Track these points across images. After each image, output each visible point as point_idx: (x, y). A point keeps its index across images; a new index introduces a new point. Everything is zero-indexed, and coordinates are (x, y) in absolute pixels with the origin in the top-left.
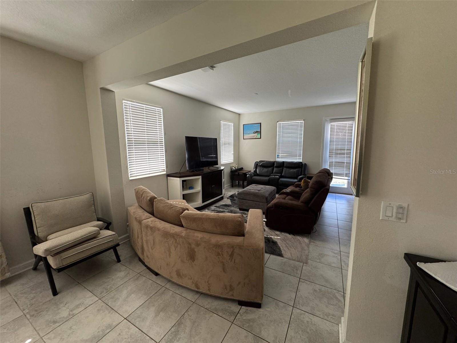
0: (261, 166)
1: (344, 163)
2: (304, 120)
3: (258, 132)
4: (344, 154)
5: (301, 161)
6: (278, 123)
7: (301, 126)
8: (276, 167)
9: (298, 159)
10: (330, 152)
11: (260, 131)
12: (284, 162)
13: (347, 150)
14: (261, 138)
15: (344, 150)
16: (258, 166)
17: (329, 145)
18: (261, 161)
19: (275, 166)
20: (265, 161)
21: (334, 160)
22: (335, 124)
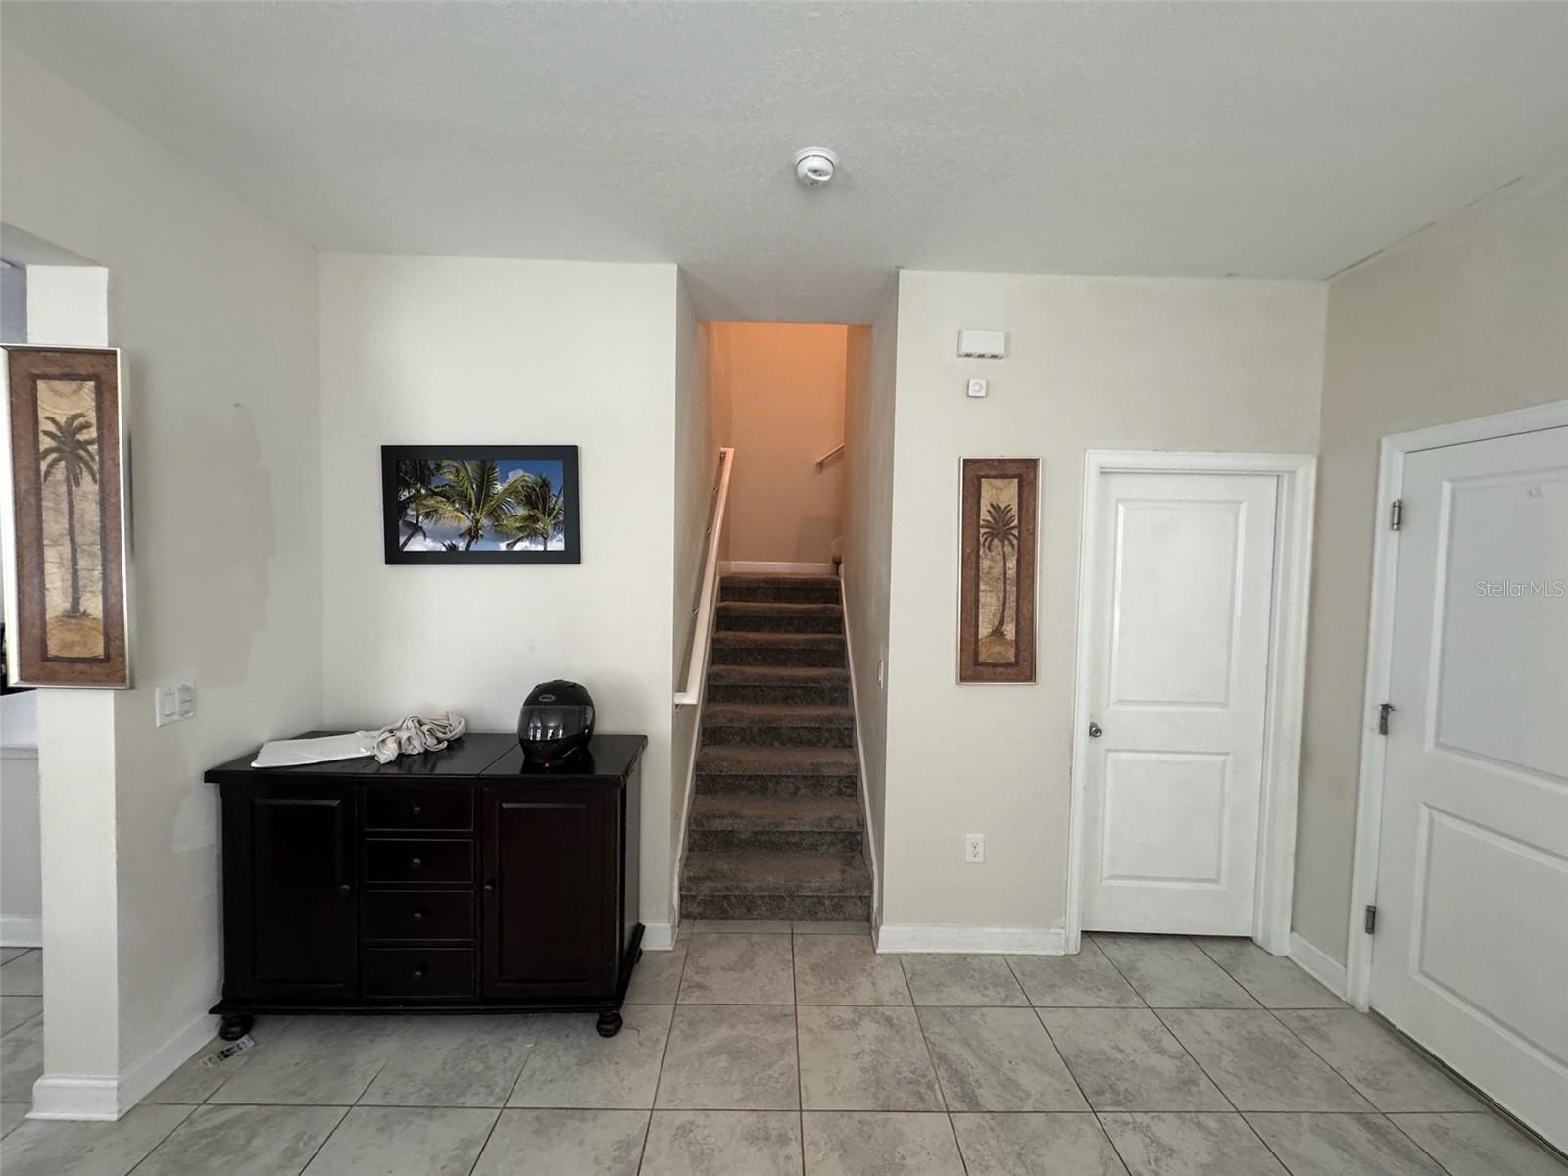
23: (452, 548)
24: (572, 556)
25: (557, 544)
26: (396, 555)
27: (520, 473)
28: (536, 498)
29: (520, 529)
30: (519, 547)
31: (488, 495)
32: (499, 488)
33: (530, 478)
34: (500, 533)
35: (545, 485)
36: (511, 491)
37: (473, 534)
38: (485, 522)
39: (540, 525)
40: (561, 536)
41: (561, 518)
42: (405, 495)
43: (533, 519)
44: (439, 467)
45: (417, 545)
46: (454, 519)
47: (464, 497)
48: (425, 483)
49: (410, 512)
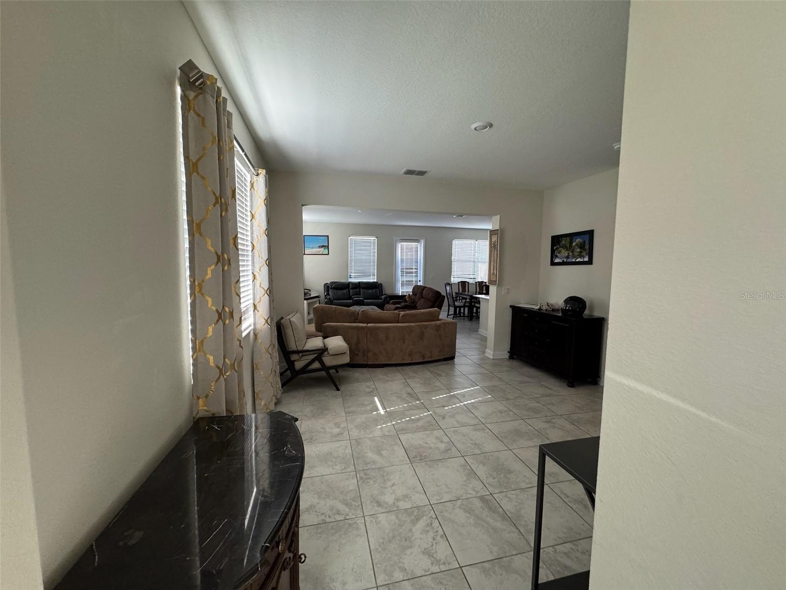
0: (335, 288)
1: (413, 281)
2: (377, 238)
3: (325, 246)
4: (412, 273)
5: (376, 281)
6: (349, 238)
7: (374, 244)
8: (352, 288)
9: (372, 279)
10: (401, 271)
11: (327, 245)
12: (359, 282)
13: (415, 269)
14: (328, 254)
15: (412, 269)
16: (329, 288)
17: (400, 264)
18: (332, 283)
19: (350, 287)
20: (337, 282)
21: (405, 279)
22: (405, 244)
23: (563, 261)
24: (590, 262)
25: (586, 259)
26: (553, 264)
27: (579, 239)
28: (582, 246)
29: (578, 255)
30: (577, 260)
31: (572, 246)
32: (574, 244)
33: (581, 240)
34: (574, 257)
35: (584, 242)
36: (576, 245)
37: (568, 257)
38: (571, 254)
39: (582, 254)
40: (587, 257)
41: (588, 251)
42: (555, 248)
43: (581, 252)
44: (562, 240)
45: (557, 260)
46: (564, 253)
47: (566, 247)
48: (559, 245)
49: (556, 252)
